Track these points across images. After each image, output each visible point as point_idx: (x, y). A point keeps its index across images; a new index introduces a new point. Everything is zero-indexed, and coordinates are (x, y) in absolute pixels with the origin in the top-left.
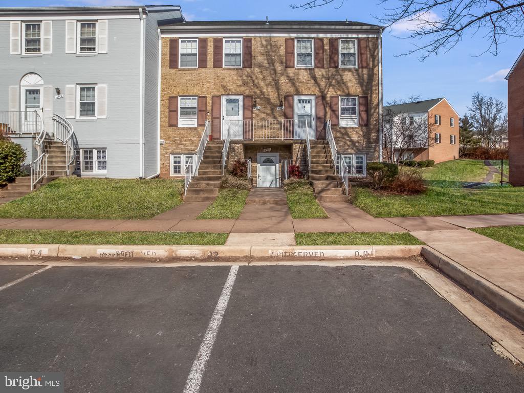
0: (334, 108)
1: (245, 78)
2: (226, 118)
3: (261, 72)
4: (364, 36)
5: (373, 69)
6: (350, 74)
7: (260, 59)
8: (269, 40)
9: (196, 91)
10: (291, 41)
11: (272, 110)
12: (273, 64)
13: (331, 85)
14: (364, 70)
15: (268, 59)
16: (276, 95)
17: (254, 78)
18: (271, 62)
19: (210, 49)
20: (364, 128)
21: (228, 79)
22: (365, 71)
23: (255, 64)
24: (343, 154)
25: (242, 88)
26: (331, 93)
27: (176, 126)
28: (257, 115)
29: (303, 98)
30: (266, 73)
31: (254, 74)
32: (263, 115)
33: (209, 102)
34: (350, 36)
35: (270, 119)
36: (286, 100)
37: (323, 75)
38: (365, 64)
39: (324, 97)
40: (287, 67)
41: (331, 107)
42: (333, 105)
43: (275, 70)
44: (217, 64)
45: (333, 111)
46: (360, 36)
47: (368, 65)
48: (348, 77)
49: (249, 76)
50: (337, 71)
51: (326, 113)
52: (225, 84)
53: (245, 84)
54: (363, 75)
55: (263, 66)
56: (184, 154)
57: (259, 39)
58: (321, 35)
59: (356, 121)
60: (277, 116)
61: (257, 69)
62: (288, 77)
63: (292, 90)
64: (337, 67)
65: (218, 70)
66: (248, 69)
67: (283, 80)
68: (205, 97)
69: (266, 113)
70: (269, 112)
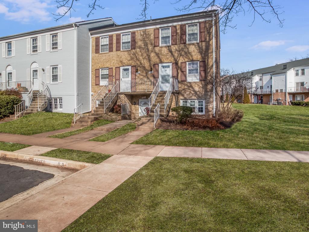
0: (183, 70)
1: (132, 55)
2: (122, 79)
3: (141, 51)
4: (203, 20)
5: (209, 42)
6: (194, 47)
7: (140, 43)
8: (145, 31)
9: (107, 65)
10: (157, 31)
11: (147, 73)
12: (147, 46)
13: (181, 55)
14: (203, 43)
15: (144, 43)
16: (149, 64)
17: (137, 55)
18: (146, 45)
19: (115, 41)
20: (203, 82)
21: (123, 57)
22: (204, 44)
23: (137, 46)
24: (190, 100)
25: (131, 62)
26: (181, 60)
27: (99, 85)
28: (138, 77)
29: (164, 65)
30: (143, 51)
31: (137, 53)
32: (142, 77)
33: (114, 71)
34: (193, 21)
35: (146, 79)
36: (154, 67)
37: (176, 50)
38: (203, 39)
39: (176, 63)
40: (155, 46)
41: (181, 69)
42: (182, 69)
43: (148, 49)
44: (118, 49)
45: (182, 72)
46: (200, 20)
47: (206, 39)
48: (192, 49)
49: (134, 54)
50: (185, 46)
51: (178, 73)
52: (122, 60)
53: (132, 59)
54: (202, 46)
55: (142, 48)
57: (139, 31)
58: (175, 24)
59: (198, 77)
60: (149, 77)
61: (138, 49)
62: (155, 52)
63: (158, 60)
64: (185, 43)
65: (118, 52)
66: (133, 50)
67: (152, 55)
68: (112, 68)
69: (143, 76)
70: (145, 75)
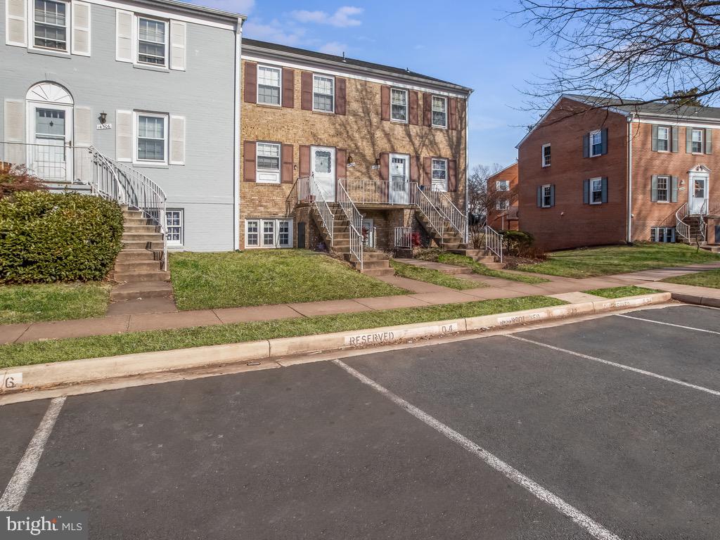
0: (428, 171)
1: (338, 127)
2: (316, 174)
3: (356, 122)
4: (454, 95)
5: (461, 132)
6: (441, 134)
7: (355, 106)
8: (365, 84)
9: (279, 136)
10: (386, 91)
11: (368, 168)
12: (368, 114)
13: (424, 145)
14: (454, 131)
15: (363, 107)
16: (371, 151)
17: (348, 128)
18: (367, 112)
19: (298, 86)
20: (453, 194)
21: (318, 126)
22: (454, 133)
23: (349, 111)
25: (335, 139)
26: (424, 153)
27: (254, 181)
28: (352, 174)
29: (398, 156)
30: (361, 123)
31: (348, 124)
32: (358, 174)
33: (296, 150)
34: (442, 93)
35: (366, 179)
36: (380, 159)
37: (417, 133)
38: (454, 127)
39: (418, 158)
40: (382, 119)
41: (424, 168)
42: (426, 168)
43: (370, 121)
44: (306, 105)
45: (427, 174)
46: (451, 95)
47: (457, 126)
48: (440, 138)
49: (343, 125)
50: (430, 130)
51: (419, 175)
52: (315, 132)
53: (338, 134)
54: (452, 136)
55: (358, 115)
56: (263, 219)
57: (353, 81)
58: (416, 88)
59: (445, 185)
60: (373, 176)
61: (351, 117)
62: (384, 131)
63: (387, 147)
64: (430, 126)
65: (307, 113)
66: (341, 116)
67: (378, 134)
68: (292, 146)
69: (361, 172)
70: (364, 170)
